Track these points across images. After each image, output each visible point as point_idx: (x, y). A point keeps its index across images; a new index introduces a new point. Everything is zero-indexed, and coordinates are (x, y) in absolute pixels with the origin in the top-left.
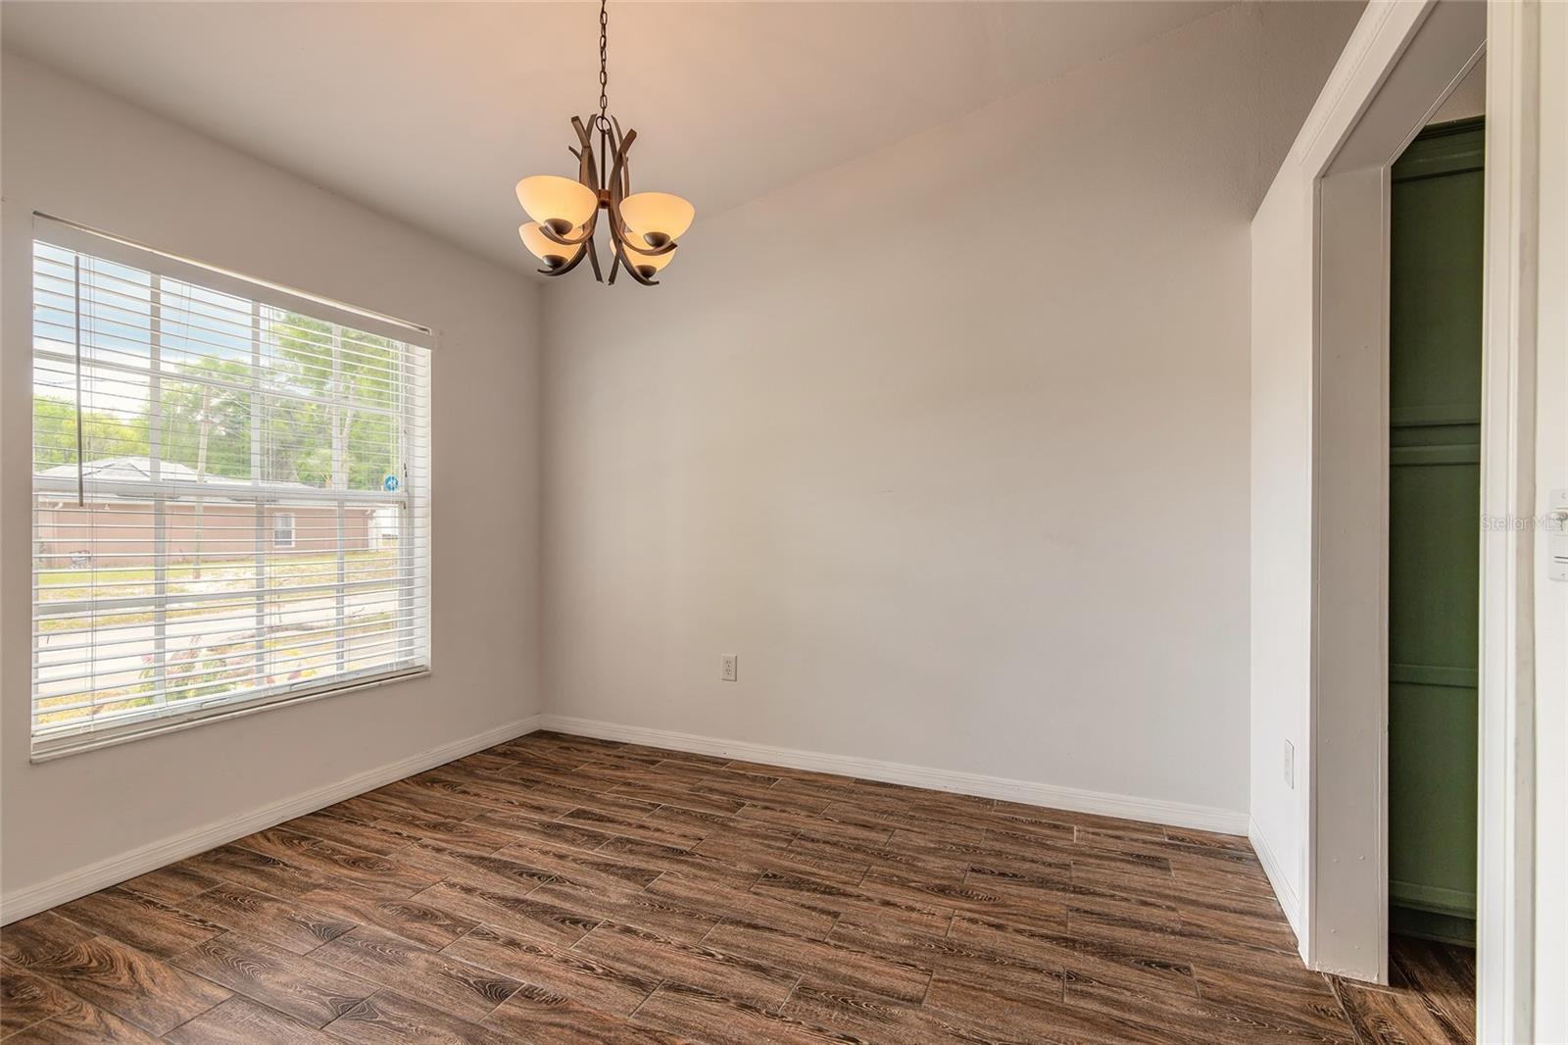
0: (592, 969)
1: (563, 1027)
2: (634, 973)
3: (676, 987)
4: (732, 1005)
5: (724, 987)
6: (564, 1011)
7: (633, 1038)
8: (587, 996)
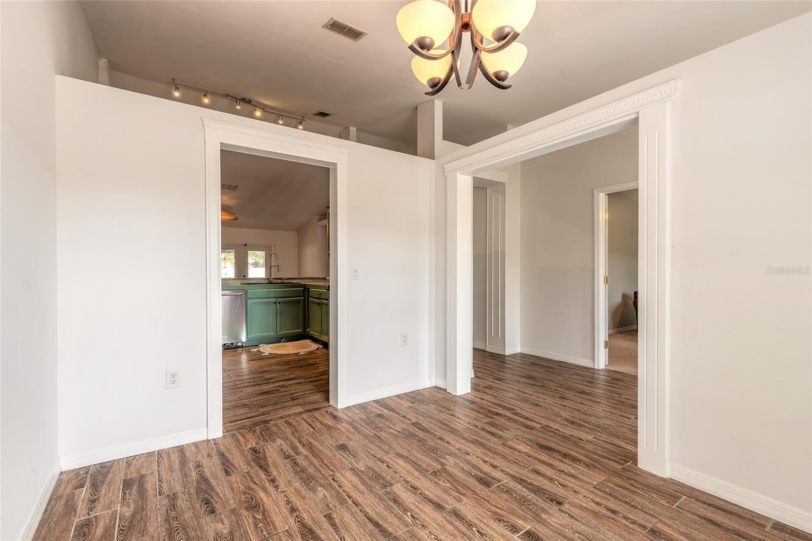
0: (478, 532)
1: (495, 506)
2: (456, 521)
3: (439, 507)
4: (420, 491)
5: (418, 499)
6: (494, 513)
7: (466, 492)
8: (483, 517)
